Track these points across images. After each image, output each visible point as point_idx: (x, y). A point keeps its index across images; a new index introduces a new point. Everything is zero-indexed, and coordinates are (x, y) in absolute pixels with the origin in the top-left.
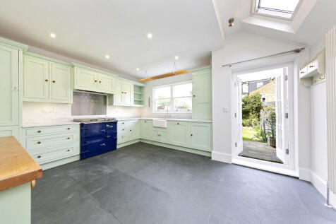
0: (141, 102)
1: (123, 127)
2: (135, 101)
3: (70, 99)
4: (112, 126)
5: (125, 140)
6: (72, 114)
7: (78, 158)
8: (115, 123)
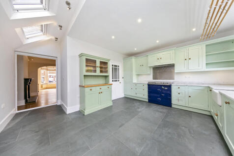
1: (179, 91)
7: (147, 101)
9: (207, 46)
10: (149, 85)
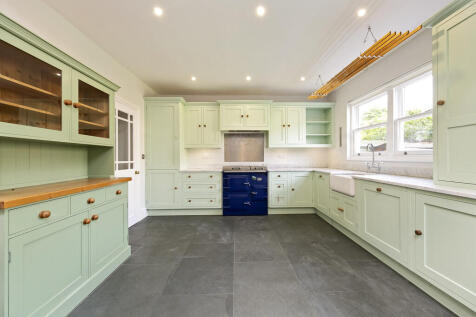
0: (326, 139)
1: (279, 181)
2: (308, 137)
3: (221, 142)
4: (260, 179)
5: (282, 204)
6: (226, 160)
7: (221, 213)
8: (265, 175)
9: (307, 109)
10: (225, 175)
